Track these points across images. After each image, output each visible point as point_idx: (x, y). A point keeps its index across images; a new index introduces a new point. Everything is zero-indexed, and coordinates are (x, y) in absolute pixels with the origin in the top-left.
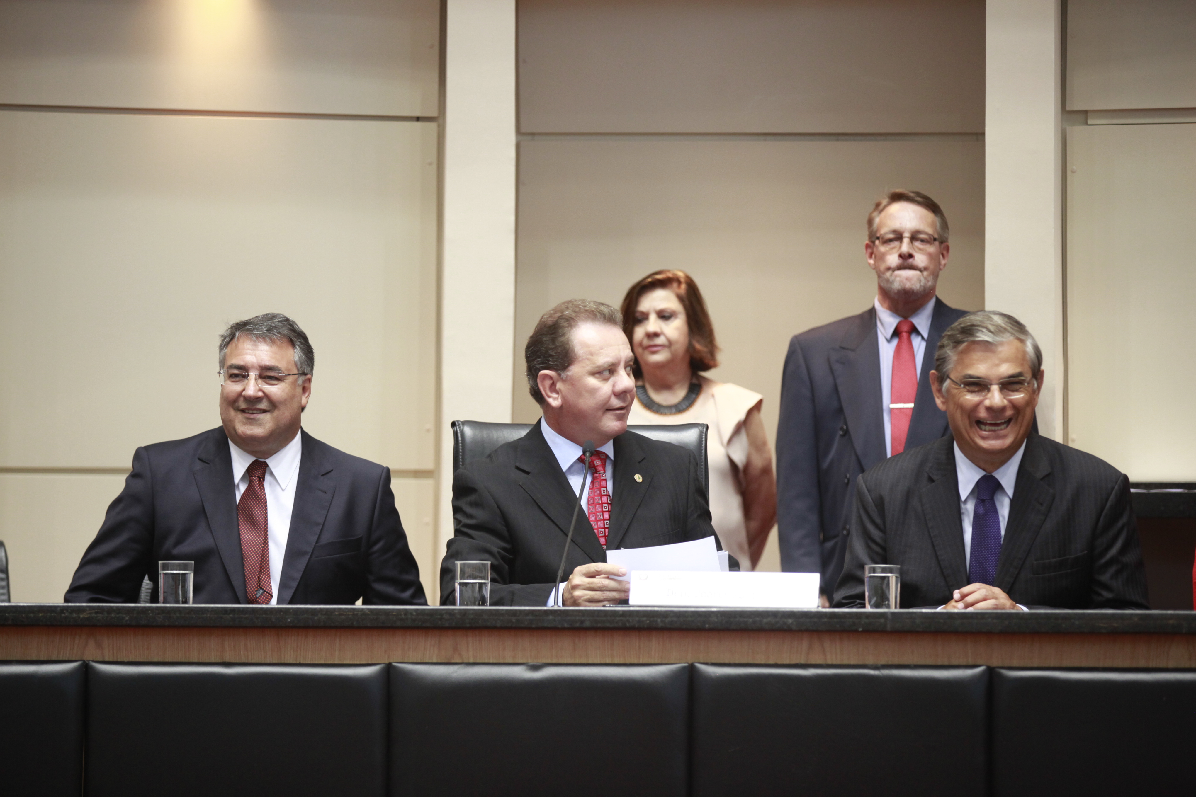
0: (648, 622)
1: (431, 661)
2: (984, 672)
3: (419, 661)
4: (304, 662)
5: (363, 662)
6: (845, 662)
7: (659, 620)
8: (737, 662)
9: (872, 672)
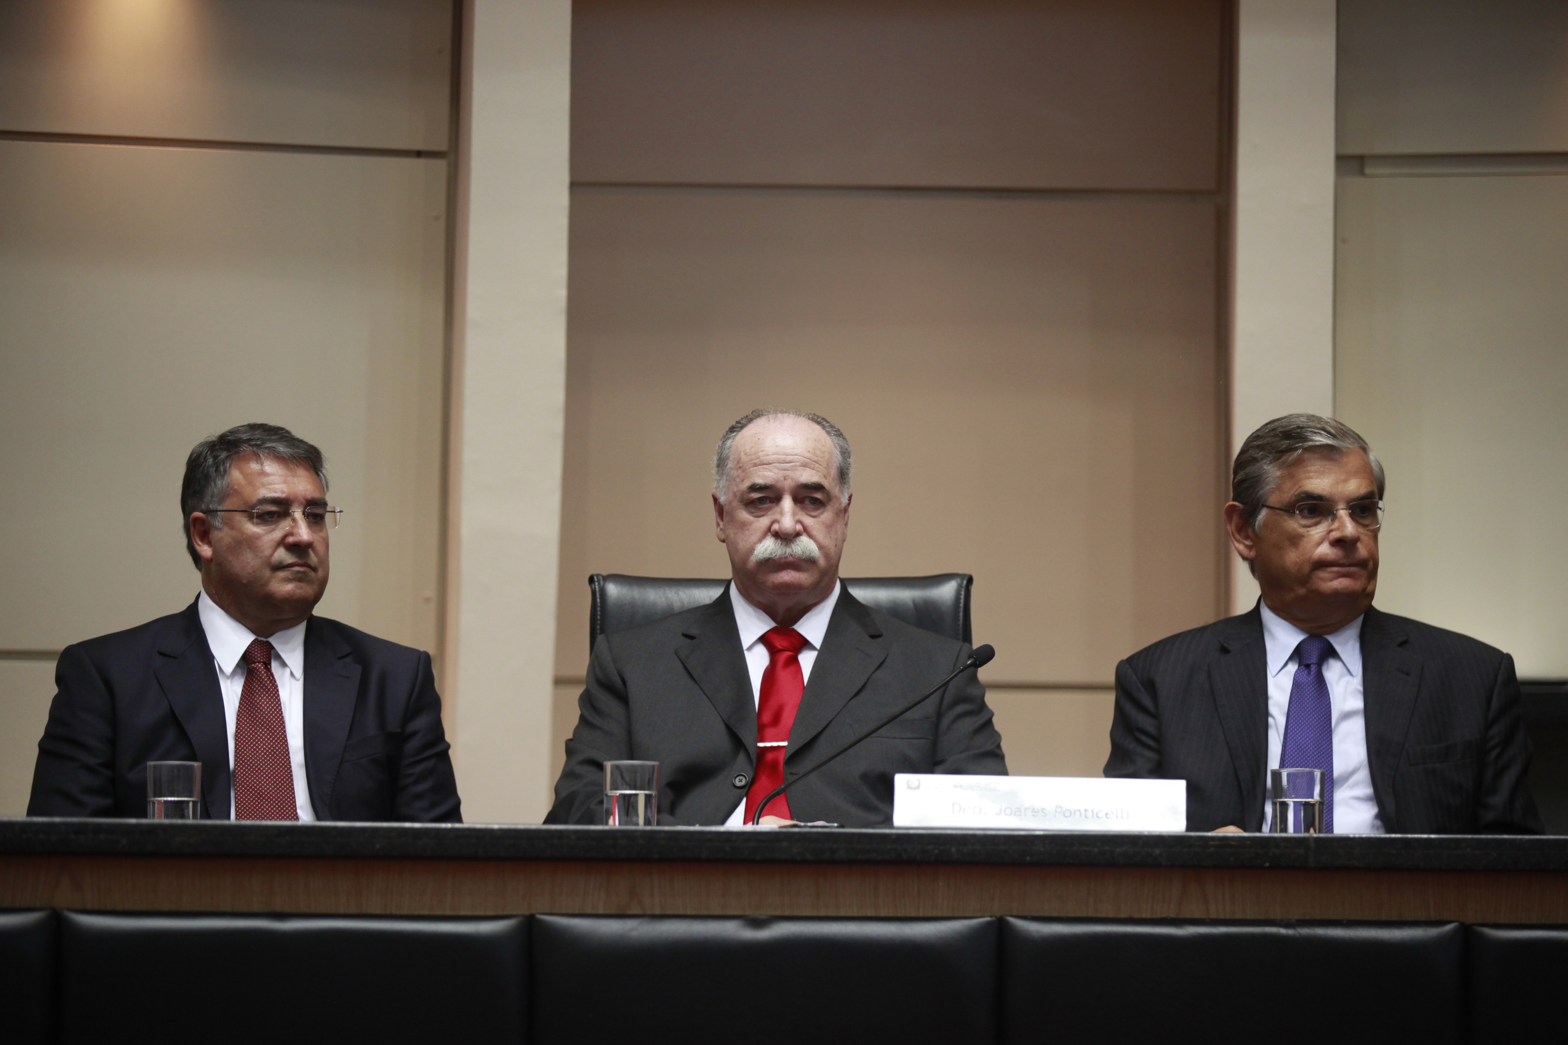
0: (936, 851)
1: (594, 912)
2: (1455, 932)
3: (577, 912)
4: (398, 912)
5: (490, 913)
6: (1239, 916)
7: (953, 849)
8: (1071, 915)
9: (1283, 931)
